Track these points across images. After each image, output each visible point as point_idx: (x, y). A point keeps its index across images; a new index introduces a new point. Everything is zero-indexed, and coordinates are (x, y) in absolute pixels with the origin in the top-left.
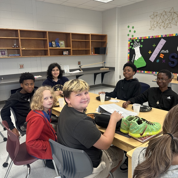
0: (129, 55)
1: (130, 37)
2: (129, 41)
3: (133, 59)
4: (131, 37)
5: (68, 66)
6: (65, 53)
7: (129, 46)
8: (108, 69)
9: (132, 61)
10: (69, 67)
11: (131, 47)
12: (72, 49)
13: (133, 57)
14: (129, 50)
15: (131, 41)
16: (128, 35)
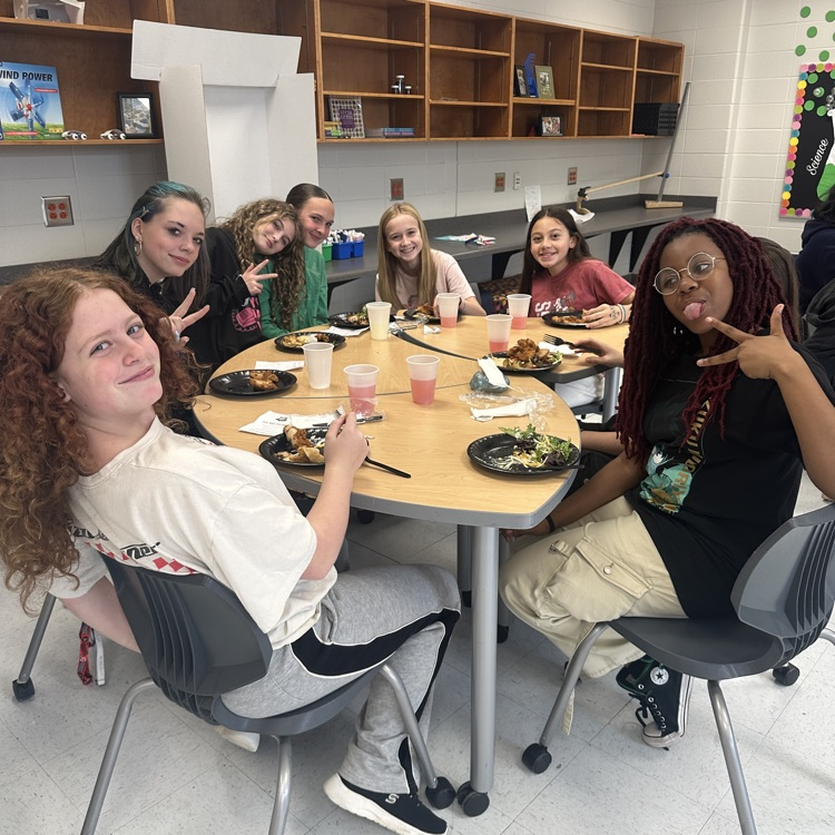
0: (795, 141)
1: (812, 58)
2: (802, 77)
3: (818, 159)
4: (817, 62)
5: (538, 189)
6: (549, 125)
7: (798, 102)
8: (681, 204)
9: (812, 169)
10: (540, 196)
11: (810, 106)
12: (578, 108)
13: (820, 152)
14: (796, 118)
15: (814, 79)
16: (800, 51)
